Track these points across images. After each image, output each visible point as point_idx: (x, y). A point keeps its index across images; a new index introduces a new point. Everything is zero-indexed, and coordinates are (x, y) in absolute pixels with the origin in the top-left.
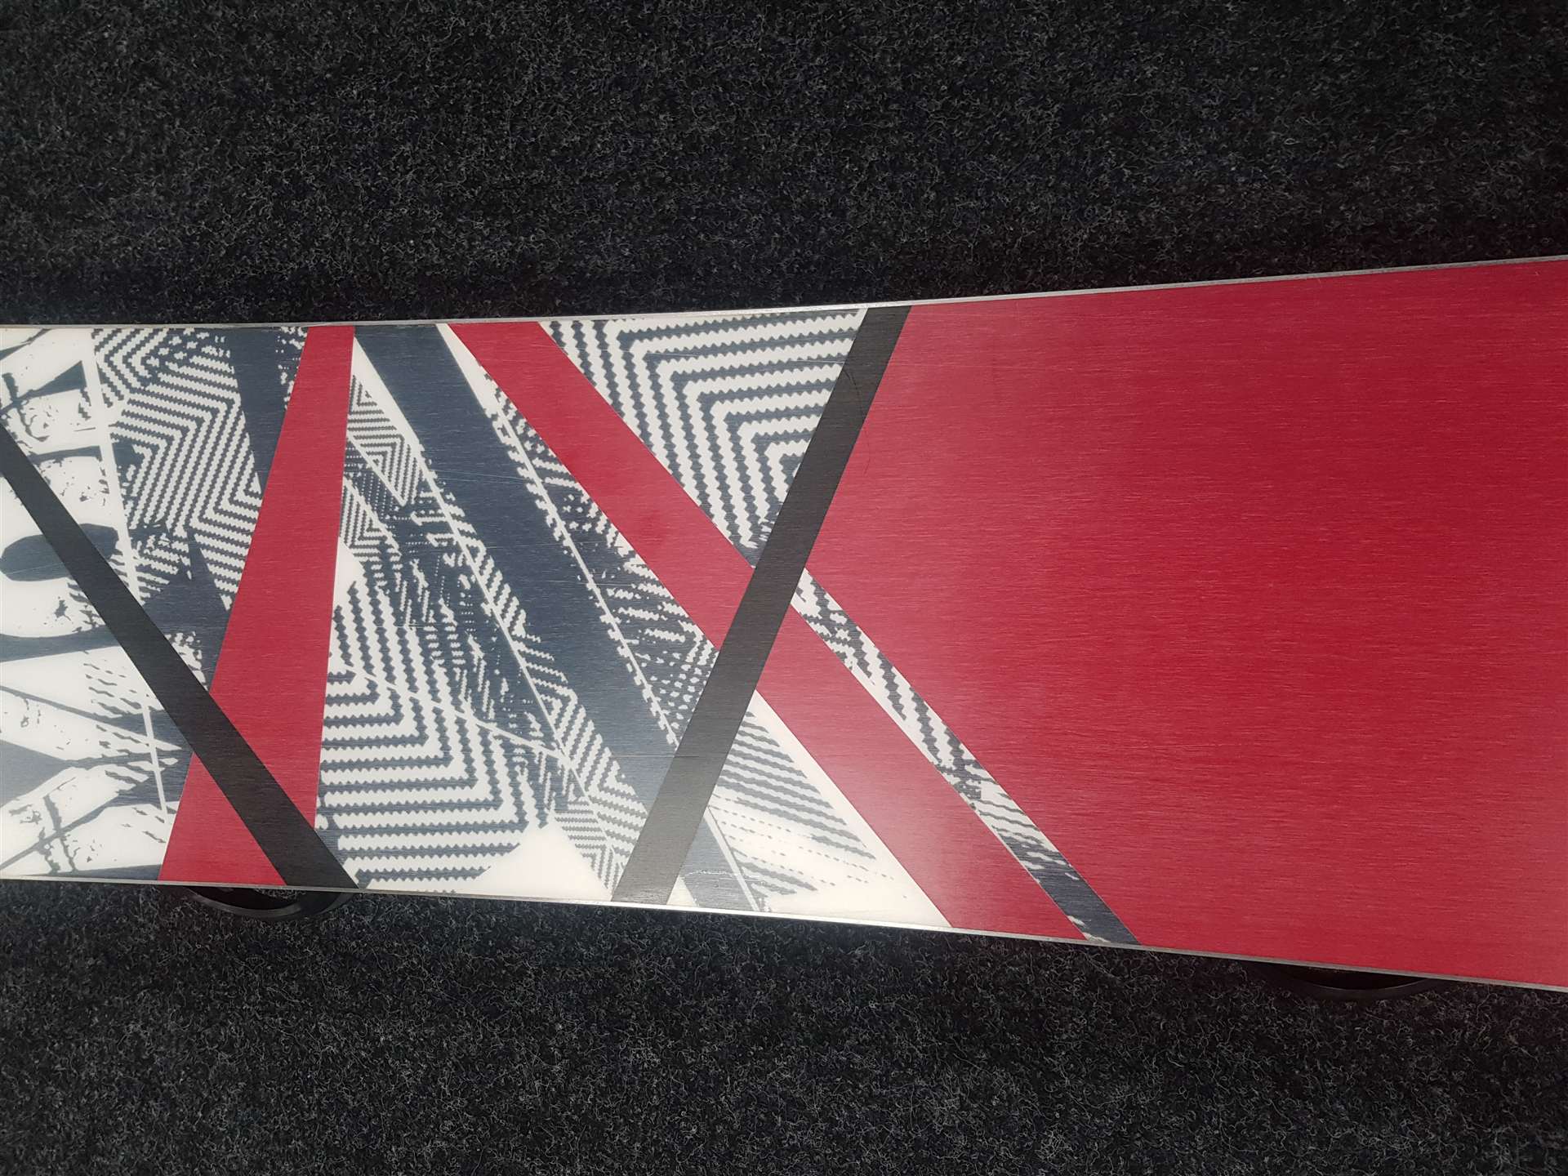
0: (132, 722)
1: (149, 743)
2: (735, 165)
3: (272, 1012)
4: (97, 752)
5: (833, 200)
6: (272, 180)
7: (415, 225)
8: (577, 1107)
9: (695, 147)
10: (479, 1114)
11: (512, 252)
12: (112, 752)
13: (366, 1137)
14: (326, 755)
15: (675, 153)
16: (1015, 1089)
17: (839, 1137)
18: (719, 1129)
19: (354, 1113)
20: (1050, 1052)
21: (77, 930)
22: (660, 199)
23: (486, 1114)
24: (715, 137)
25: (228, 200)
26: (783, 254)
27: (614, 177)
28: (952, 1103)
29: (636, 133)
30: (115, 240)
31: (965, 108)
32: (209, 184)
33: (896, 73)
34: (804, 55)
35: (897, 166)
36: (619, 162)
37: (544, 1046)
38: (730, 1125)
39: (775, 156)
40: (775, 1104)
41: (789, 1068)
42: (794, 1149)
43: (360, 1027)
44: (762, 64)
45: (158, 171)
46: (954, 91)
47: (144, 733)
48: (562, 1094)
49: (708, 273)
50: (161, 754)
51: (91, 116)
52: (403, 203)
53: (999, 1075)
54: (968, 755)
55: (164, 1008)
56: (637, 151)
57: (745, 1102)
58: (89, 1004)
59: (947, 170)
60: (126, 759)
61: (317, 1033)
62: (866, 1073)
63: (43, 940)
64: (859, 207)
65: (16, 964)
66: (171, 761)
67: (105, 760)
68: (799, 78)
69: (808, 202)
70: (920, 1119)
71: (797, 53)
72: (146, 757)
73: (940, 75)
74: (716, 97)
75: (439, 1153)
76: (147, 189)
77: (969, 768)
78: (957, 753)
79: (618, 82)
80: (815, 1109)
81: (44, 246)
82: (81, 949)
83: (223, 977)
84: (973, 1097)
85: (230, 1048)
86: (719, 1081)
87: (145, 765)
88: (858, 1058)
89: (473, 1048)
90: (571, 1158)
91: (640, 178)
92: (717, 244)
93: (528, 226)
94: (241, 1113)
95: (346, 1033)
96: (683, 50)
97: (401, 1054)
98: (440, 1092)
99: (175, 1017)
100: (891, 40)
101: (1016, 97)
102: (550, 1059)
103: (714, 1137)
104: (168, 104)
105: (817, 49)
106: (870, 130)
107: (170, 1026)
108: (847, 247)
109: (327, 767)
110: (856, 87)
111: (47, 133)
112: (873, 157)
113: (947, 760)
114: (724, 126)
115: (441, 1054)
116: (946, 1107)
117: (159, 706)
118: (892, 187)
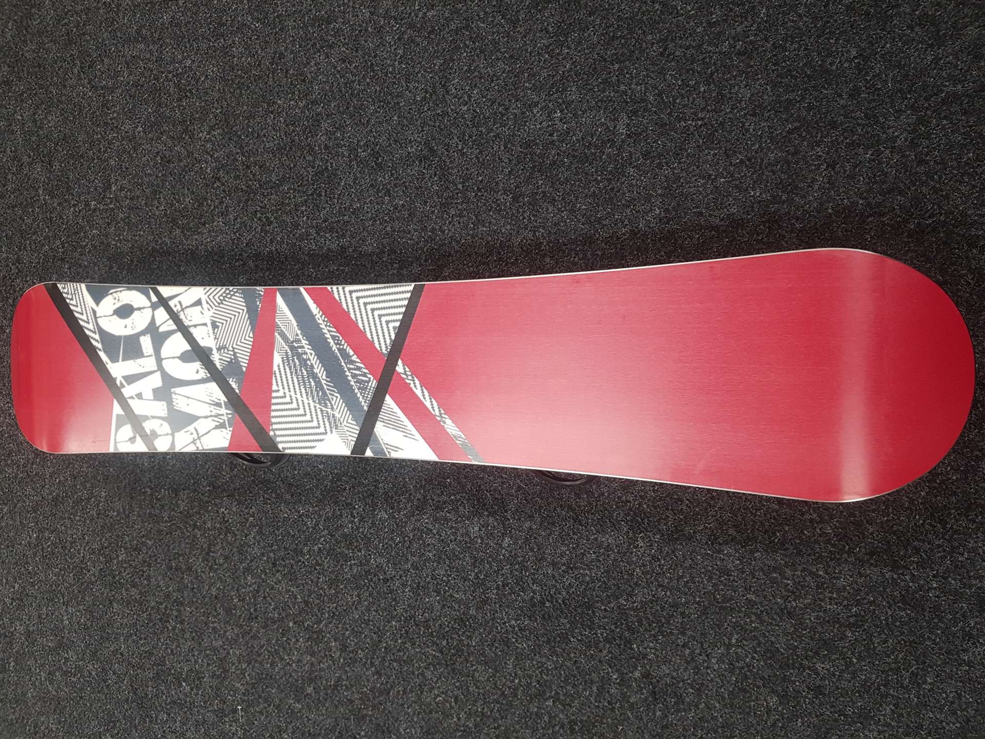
0: (218, 405)
1: (223, 411)
2: (410, 215)
3: (266, 503)
4: (209, 414)
5: (441, 227)
6: (260, 219)
7: (307, 236)
8: (363, 533)
9: (397, 209)
10: (332, 536)
11: (338, 245)
12: (213, 414)
13: (297, 544)
14: (273, 414)
15: (390, 211)
16: (496, 524)
17: (443, 540)
18: (406, 539)
19: (293, 536)
20: (506, 511)
21: (203, 478)
22: (386, 227)
23: (334, 535)
24: (403, 205)
25: (245, 226)
26: (425, 246)
27: (371, 219)
28: (477, 529)
29: (378, 204)
30: (208, 240)
31: (482, 195)
32: (239, 220)
33: (460, 183)
34: (431, 177)
35: (460, 216)
36: (372, 214)
37: (352, 513)
38: (409, 537)
39: (422, 212)
40: (423, 530)
41: (428, 518)
42: (429, 545)
43: (294, 508)
44: (418, 179)
45: (222, 216)
46: (479, 190)
47: (221, 407)
48: (358, 528)
49: (401, 252)
50: (227, 414)
51: (199, 195)
52: (303, 228)
53: (491, 519)
54: (442, 412)
55: (231, 504)
56: (378, 210)
57: (414, 529)
58: (207, 502)
59: (476, 217)
60: (217, 416)
61: (281, 510)
62: (451, 519)
63: (192, 481)
64: (449, 230)
65: (184, 490)
66: (230, 416)
67: (211, 416)
68: (430, 185)
69: (433, 228)
70: (467, 534)
71: (428, 176)
72: (223, 415)
73: (474, 184)
74: (403, 191)
75: (320, 549)
76: (219, 222)
77: (443, 415)
78: (440, 411)
79: (372, 185)
80: (435, 531)
81: (185, 242)
82: (205, 484)
83: (251, 492)
84: (483, 526)
85: (253, 516)
86: (406, 523)
87: (222, 417)
88: (448, 515)
89: (330, 514)
90: (361, 549)
91: (379, 219)
92: (404, 242)
93: (343, 236)
94: (257, 538)
95: (290, 510)
96: (392, 175)
97: (307, 516)
98: (320, 528)
99: (236, 506)
100: (459, 171)
101: (498, 192)
102: (354, 517)
103: (404, 541)
104: (224, 191)
105: (435, 175)
106: (452, 203)
107: (234, 509)
108: (445, 244)
109: (273, 417)
110: (447, 188)
111: (184, 201)
112: (454, 213)
113: (437, 413)
114: (406, 201)
115: (320, 516)
116: (475, 530)
117: (226, 400)
118: (459, 223)
